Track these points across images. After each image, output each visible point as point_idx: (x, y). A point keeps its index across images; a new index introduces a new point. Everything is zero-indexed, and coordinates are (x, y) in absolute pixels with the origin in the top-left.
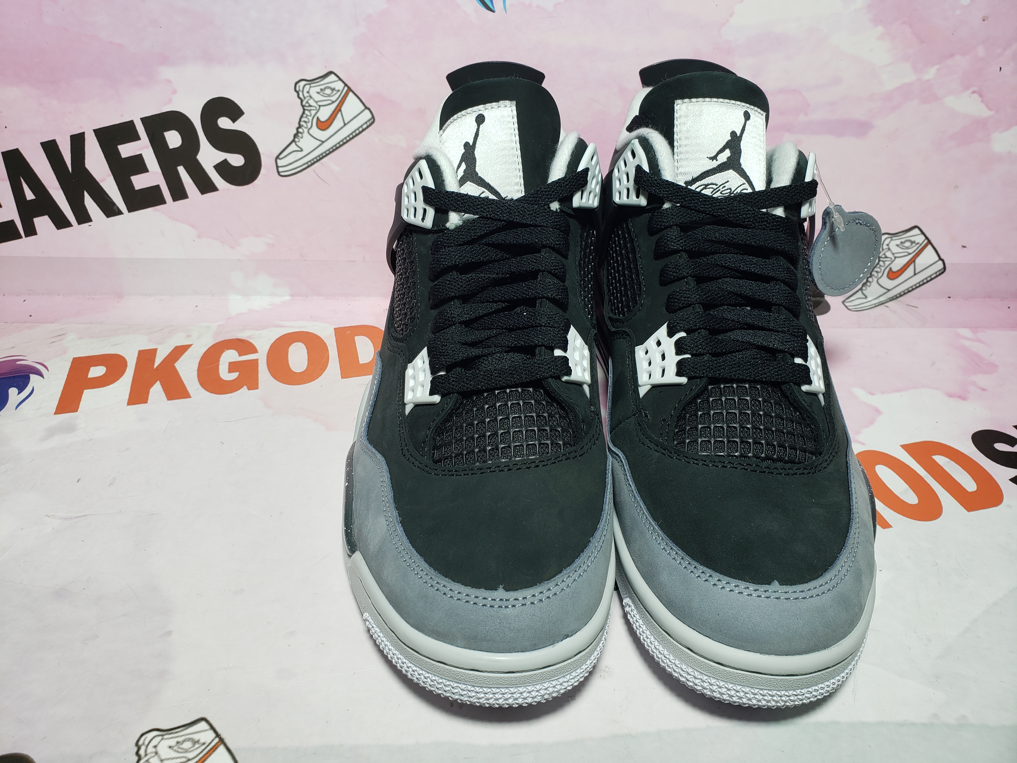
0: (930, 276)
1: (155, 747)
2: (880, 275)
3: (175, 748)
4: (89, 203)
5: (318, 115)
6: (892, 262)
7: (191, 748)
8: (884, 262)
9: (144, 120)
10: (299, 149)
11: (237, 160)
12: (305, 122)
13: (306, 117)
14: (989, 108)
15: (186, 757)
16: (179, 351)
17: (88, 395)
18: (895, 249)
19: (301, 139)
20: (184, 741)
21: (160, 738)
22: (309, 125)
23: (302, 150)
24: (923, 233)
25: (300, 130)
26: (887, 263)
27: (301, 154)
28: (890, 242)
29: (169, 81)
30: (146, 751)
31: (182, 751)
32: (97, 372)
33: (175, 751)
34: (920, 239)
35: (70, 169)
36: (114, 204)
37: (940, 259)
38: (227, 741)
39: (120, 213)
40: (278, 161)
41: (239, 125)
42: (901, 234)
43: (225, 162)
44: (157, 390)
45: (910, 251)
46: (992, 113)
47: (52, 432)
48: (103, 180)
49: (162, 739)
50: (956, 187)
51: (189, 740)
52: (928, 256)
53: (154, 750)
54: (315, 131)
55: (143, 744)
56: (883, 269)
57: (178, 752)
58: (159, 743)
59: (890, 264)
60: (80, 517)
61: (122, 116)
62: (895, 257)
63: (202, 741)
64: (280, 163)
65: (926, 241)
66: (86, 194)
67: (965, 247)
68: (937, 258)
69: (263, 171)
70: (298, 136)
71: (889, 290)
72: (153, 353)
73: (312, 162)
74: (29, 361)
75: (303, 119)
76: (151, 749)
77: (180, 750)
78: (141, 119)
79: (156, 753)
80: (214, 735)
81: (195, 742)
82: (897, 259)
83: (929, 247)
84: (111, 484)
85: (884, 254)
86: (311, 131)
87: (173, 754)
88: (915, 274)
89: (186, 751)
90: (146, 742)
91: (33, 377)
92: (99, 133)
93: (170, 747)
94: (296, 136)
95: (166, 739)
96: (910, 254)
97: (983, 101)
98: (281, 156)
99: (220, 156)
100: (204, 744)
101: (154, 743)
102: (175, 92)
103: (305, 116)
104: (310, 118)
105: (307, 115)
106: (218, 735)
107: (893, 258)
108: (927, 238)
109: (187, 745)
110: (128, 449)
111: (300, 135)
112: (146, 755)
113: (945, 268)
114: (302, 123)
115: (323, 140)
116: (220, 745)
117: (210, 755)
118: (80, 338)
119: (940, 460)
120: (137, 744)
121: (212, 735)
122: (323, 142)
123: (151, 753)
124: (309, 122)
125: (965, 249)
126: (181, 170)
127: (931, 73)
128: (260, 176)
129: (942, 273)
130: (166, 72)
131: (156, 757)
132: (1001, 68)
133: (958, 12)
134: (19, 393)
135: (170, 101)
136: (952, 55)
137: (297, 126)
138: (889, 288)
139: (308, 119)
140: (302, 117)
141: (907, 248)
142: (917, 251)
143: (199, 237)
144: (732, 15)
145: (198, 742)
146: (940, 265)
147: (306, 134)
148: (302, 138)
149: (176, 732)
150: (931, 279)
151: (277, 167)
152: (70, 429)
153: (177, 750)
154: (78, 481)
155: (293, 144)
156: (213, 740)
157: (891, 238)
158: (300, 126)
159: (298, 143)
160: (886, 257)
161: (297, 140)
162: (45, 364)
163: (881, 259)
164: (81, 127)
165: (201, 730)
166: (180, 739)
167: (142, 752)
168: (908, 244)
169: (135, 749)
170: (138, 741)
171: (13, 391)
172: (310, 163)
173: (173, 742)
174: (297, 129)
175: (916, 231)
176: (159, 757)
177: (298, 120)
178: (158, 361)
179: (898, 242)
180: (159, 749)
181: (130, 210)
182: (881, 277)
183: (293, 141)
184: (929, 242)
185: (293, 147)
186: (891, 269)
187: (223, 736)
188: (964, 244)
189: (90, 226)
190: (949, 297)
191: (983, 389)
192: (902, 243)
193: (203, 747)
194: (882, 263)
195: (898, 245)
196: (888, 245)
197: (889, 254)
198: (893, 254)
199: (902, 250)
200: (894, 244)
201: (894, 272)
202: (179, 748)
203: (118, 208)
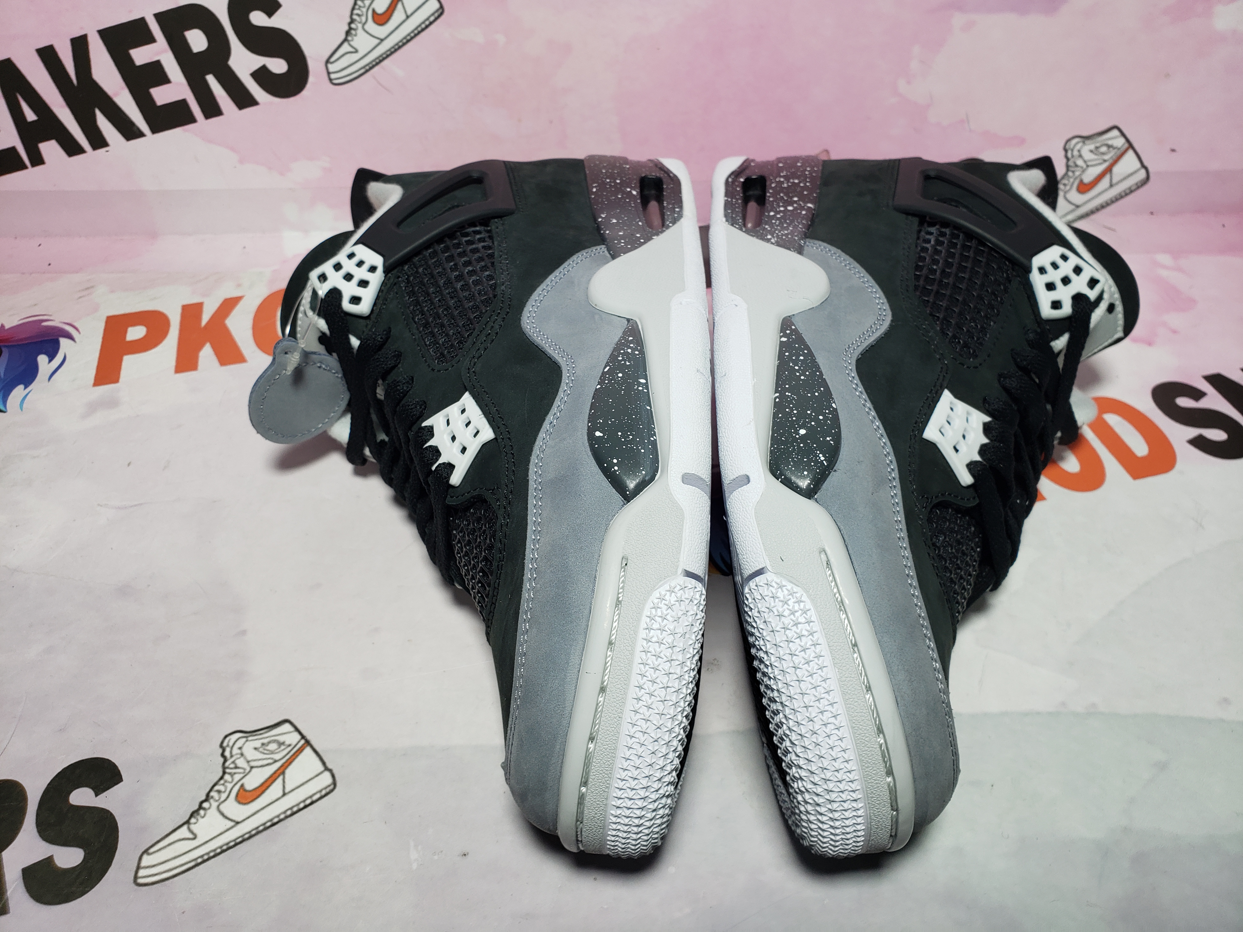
0: (1129, 188)
1: (240, 748)
2: (1068, 188)
3: (261, 750)
5: (373, 6)
6: (1084, 171)
7: (277, 749)
8: (1073, 172)
10: (352, 50)
11: (278, 66)
12: (358, 15)
13: (359, 9)
15: (272, 759)
16: (229, 305)
17: (128, 361)
18: (1087, 155)
19: (355, 38)
20: (269, 743)
21: (244, 740)
22: (364, 19)
23: (356, 51)
24: (1123, 134)
25: (353, 26)
26: (1077, 173)
27: (355, 57)
28: (1081, 147)
30: (231, 752)
31: (268, 752)
32: (136, 333)
33: (261, 752)
34: (1120, 142)
35: (75, 81)
36: (133, 124)
37: (1143, 166)
38: (313, 742)
39: (141, 134)
40: (330, 66)
41: (276, 21)
42: (1095, 137)
43: (264, 68)
44: (207, 354)
45: (1106, 157)
47: (93, 408)
49: (247, 741)
50: (1167, 75)
51: (274, 741)
52: (1129, 162)
53: (239, 751)
54: (371, 26)
55: (228, 746)
56: (1072, 181)
57: (263, 753)
58: (244, 744)
59: (1081, 175)
60: (136, 505)
61: (131, 12)
62: (1088, 166)
63: (287, 743)
64: (332, 68)
65: (1127, 145)
66: (98, 113)
67: (1173, 150)
68: (1139, 166)
69: (311, 79)
70: (351, 33)
71: (1078, 207)
72: (199, 307)
73: (371, 65)
74: (56, 322)
75: (356, 12)
76: (236, 751)
77: (266, 752)
78: (155, 15)
79: (242, 755)
80: (299, 737)
81: (281, 744)
82: (1090, 168)
83: (1131, 153)
84: (165, 468)
85: (1075, 163)
86: (366, 27)
87: (258, 755)
88: (1111, 186)
89: (272, 752)
90: (231, 744)
91: (63, 341)
92: (106, 35)
93: (255, 749)
94: (348, 33)
95: (251, 740)
98: (332, 60)
99: (257, 61)
100: (290, 745)
101: (239, 744)
103: (357, 7)
104: (364, 10)
105: (360, 7)
106: (303, 737)
107: (1085, 167)
108: (1128, 140)
109: (273, 747)
110: (181, 426)
111: (353, 32)
112: (232, 756)
113: (1148, 177)
114: (355, 17)
115: (382, 37)
116: (307, 746)
117: (297, 756)
118: (112, 292)
119: (1111, 419)
120: (221, 746)
121: (297, 737)
122: (382, 40)
123: (237, 754)
124: (362, 15)
125: (1174, 154)
126: (211, 79)
128: (309, 86)
129: (1145, 183)
131: (242, 759)
134: (50, 361)
137: (349, 20)
138: (1079, 204)
139: (362, 12)
140: (353, 9)
141: (1103, 154)
142: (1115, 157)
143: (241, 162)
145: (283, 743)
146: (1142, 174)
147: (360, 31)
148: (356, 35)
149: (261, 734)
150: (1130, 191)
151: (329, 73)
152: (112, 403)
153: (263, 751)
154: (129, 465)
155: (346, 44)
156: (299, 742)
157: (1084, 142)
158: (352, 21)
159: (352, 43)
160: (1076, 166)
161: (349, 38)
162: (76, 324)
163: (1070, 169)
164: (82, 28)
165: (285, 731)
166: (265, 741)
167: (227, 754)
168: (1104, 149)
169: (220, 751)
170: (222, 742)
171: (42, 359)
172: (367, 68)
173: (258, 744)
174: (350, 24)
175: (1114, 133)
176: (245, 758)
177: (348, 13)
178: (205, 318)
179: (1092, 147)
180: (244, 750)
181: (156, 129)
182: (1069, 191)
183: (345, 40)
184: (1131, 146)
185: (346, 48)
186: (1081, 181)
187: (309, 738)
188: (1173, 147)
189: (107, 151)
190: (1152, 213)
191: (1175, 332)
192: (1097, 148)
193: (289, 748)
194: (1070, 174)
195: (1091, 151)
196: (1079, 151)
197: (1080, 162)
198: (1085, 162)
199: (1096, 157)
200: (1086, 150)
201: (1085, 184)
202: (265, 749)
203: (138, 129)
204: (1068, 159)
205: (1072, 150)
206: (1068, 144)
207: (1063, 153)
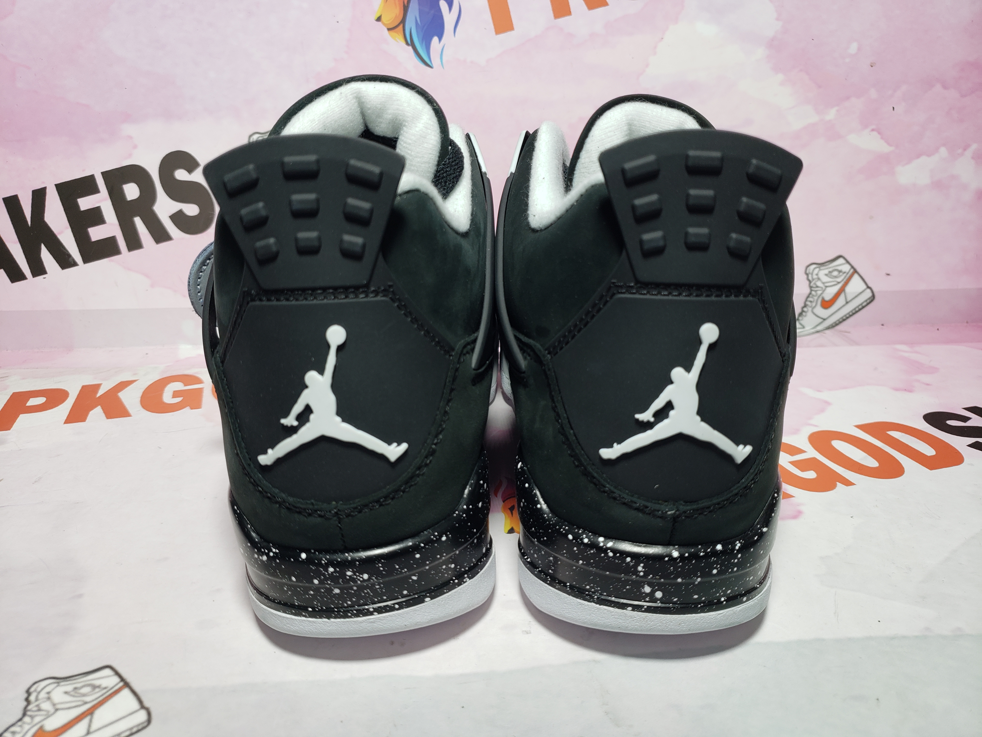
0: (861, 304)
1: (48, 693)
2: (814, 304)
4: (46, 256)
6: (824, 291)
7: (90, 692)
8: (816, 291)
9: (105, 175)
11: (192, 210)
14: (889, 144)
15: (83, 701)
16: (123, 385)
17: (23, 418)
18: (824, 278)
20: (83, 686)
21: (56, 685)
24: (848, 262)
26: (819, 292)
28: (818, 272)
29: (130, 137)
30: (37, 697)
31: (79, 695)
32: (36, 401)
33: (71, 696)
34: (846, 268)
35: (29, 223)
36: (69, 256)
37: (868, 287)
38: (133, 684)
39: (75, 264)
41: (195, 176)
42: (827, 264)
43: (180, 212)
44: (96, 412)
45: (839, 280)
46: (892, 149)
48: (61, 232)
49: (58, 686)
50: (871, 217)
51: (88, 685)
52: (856, 285)
53: (46, 696)
55: (35, 690)
56: (816, 298)
57: (74, 696)
58: (53, 689)
59: (822, 294)
61: (84, 170)
62: (826, 287)
63: (104, 685)
65: (852, 270)
66: (43, 247)
67: (888, 275)
68: (865, 287)
71: (824, 320)
72: (97, 386)
76: (43, 695)
77: (76, 695)
78: (102, 173)
79: (49, 698)
80: (118, 680)
81: (96, 687)
82: (828, 289)
83: (856, 276)
84: (35, 482)
85: (815, 284)
87: (68, 698)
88: (847, 303)
89: (84, 695)
90: (39, 689)
92: (60, 187)
93: (66, 693)
95: (63, 685)
96: (839, 283)
97: (882, 138)
99: (175, 206)
100: (105, 688)
101: (48, 689)
102: (135, 147)
106: (122, 680)
107: (824, 288)
108: (852, 267)
109: (87, 690)
110: (59, 455)
112: (37, 700)
113: (873, 297)
116: (125, 688)
117: (112, 697)
118: (23, 379)
119: (895, 434)
120: (28, 692)
121: (116, 679)
123: (43, 698)
125: (889, 277)
126: (138, 221)
127: (831, 114)
129: (872, 301)
130: (128, 129)
131: (48, 702)
132: (893, 108)
133: (847, 60)
135: (130, 155)
136: (848, 98)
138: (825, 317)
141: (836, 277)
142: (845, 280)
143: (153, 286)
144: (647, 66)
145: (99, 687)
146: (868, 294)
149: (75, 679)
150: (862, 308)
156: (117, 684)
157: (820, 268)
160: (817, 287)
163: (813, 289)
164: (43, 183)
165: (103, 676)
166: (78, 685)
167: (32, 698)
168: (835, 273)
169: (25, 695)
170: (29, 688)
173: (69, 688)
175: (841, 261)
176: (52, 702)
178: (101, 392)
179: (826, 271)
181: (87, 259)
182: (815, 307)
184: (855, 271)
186: (823, 299)
187: (129, 680)
188: (888, 273)
189: (45, 278)
190: (883, 325)
191: (928, 384)
192: (830, 272)
193: (105, 691)
194: (813, 293)
195: (826, 275)
196: (817, 275)
197: (819, 284)
198: (823, 283)
199: (831, 280)
200: (823, 273)
201: (827, 302)
202: (76, 693)
203: (73, 260)
204: (810, 282)
205: (812, 274)
206: (808, 269)
207: (805, 276)
